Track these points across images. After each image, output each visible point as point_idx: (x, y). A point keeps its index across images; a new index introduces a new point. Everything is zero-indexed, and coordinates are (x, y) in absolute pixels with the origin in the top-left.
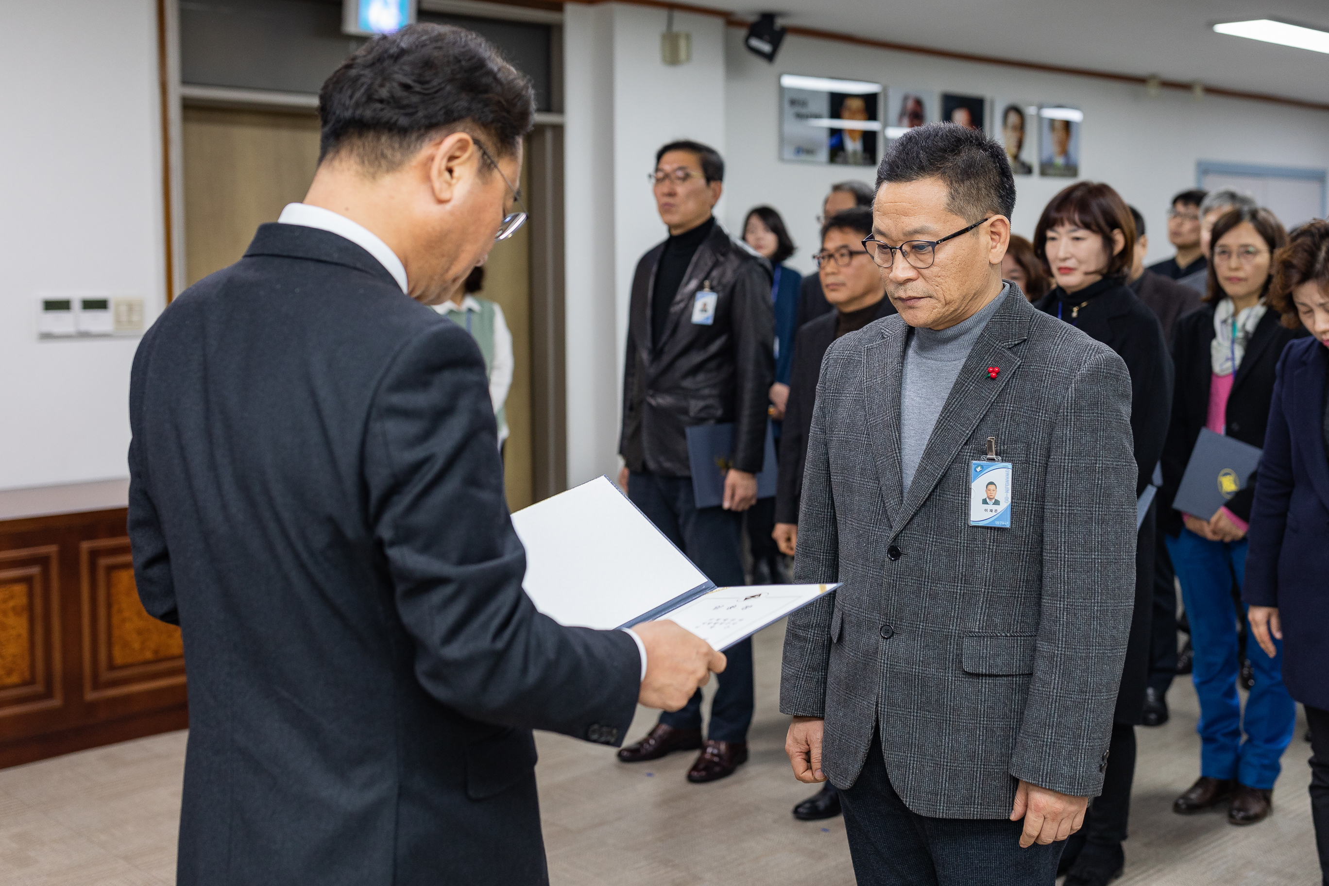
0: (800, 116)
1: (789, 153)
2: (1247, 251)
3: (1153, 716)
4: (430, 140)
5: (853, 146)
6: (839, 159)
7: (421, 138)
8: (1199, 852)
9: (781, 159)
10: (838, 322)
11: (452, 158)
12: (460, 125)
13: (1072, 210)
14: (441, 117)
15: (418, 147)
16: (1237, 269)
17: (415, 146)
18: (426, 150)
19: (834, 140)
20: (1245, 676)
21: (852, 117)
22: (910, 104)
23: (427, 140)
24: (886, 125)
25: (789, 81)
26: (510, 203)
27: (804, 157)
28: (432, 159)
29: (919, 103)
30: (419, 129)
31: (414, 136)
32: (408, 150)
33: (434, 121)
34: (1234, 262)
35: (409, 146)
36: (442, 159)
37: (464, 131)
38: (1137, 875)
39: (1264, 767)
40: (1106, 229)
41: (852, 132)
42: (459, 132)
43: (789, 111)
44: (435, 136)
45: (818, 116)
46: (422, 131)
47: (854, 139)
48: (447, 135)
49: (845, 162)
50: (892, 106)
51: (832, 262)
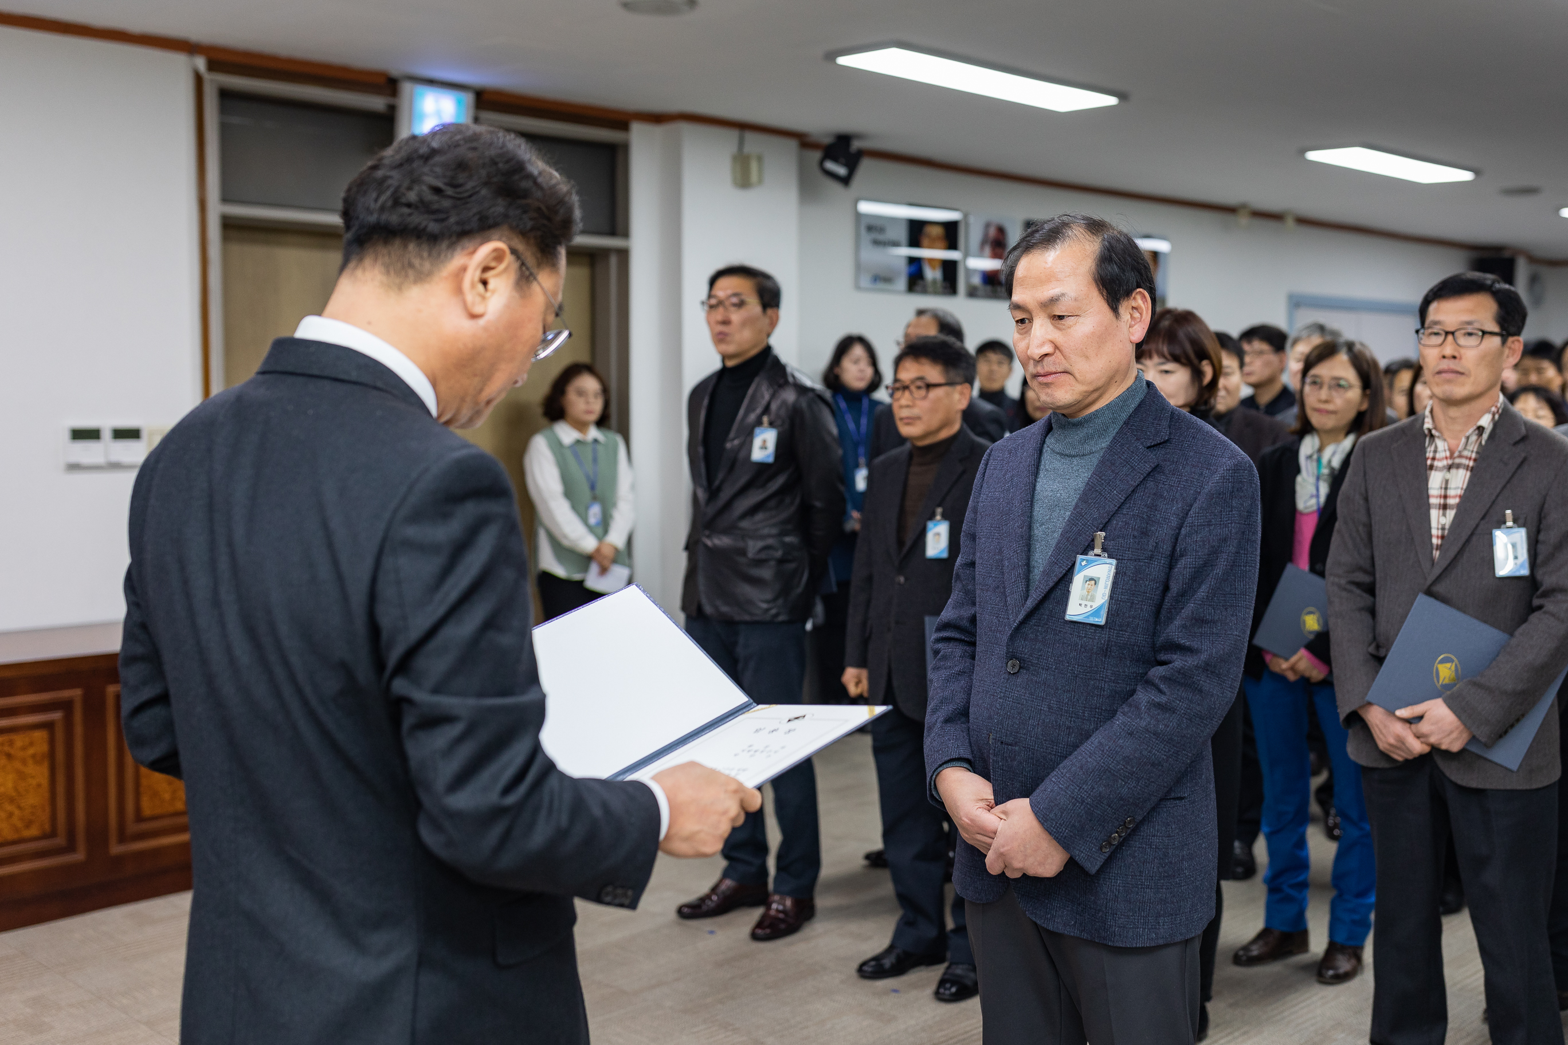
0: (877, 243)
1: (865, 281)
2: (1338, 384)
3: (1240, 870)
4: (463, 249)
5: (932, 274)
6: (918, 288)
7: (452, 246)
8: (1286, 1014)
9: (858, 287)
10: (911, 455)
11: (486, 269)
12: (496, 233)
13: (1161, 340)
14: (474, 224)
15: (449, 256)
16: (1326, 402)
17: (446, 256)
18: (458, 259)
19: (913, 268)
20: (1330, 825)
21: (931, 247)
22: (992, 232)
23: (459, 249)
24: (966, 255)
25: (866, 207)
26: (551, 318)
27: (881, 285)
28: (464, 269)
29: (1001, 231)
30: (450, 236)
31: (444, 245)
32: (437, 260)
33: (467, 227)
34: (1324, 394)
35: (439, 255)
36: (476, 270)
37: (500, 240)
38: (1221, 1038)
39: (1354, 922)
40: (1195, 361)
41: (931, 261)
42: (495, 240)
43: (866, 238)
44: (468, 244)
45: (896, 244)
46: (454, 239)
47: (933, 268)
48: (482, 244)
49: (924, 291)
50: (973, 234)
51: (907, 393)
